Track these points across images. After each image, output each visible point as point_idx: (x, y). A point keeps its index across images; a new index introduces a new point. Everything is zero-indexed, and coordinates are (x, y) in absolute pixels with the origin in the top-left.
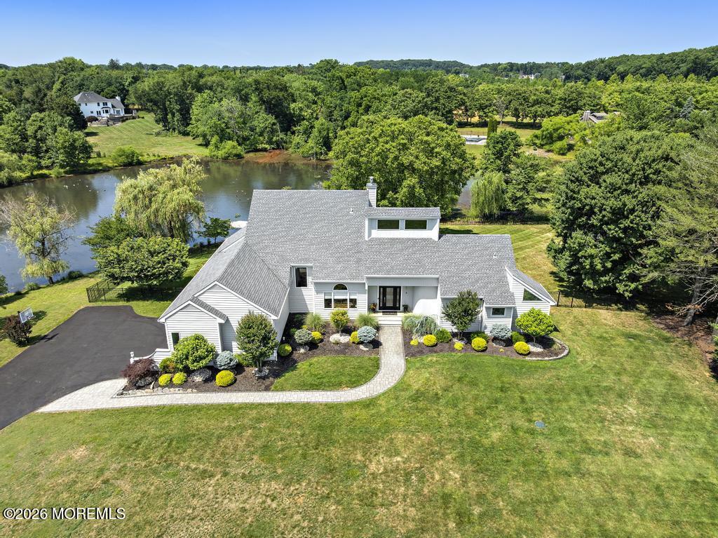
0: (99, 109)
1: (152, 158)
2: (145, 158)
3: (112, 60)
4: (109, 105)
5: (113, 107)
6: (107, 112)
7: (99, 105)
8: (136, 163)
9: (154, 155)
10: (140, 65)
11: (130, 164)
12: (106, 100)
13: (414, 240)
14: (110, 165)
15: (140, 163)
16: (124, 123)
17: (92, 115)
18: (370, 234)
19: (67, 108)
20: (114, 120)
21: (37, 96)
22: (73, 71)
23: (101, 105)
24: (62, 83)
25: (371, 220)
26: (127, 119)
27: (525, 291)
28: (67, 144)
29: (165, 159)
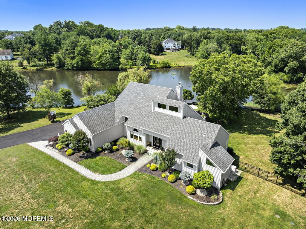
0: (172, 45)
1: (176, 66)
2: (173, 65)
3: (194, 26)
4: (176, 44)
5: (177, 44)
6: (175, 46)
7: (172, 43)
8: (168, 67)
9: (177, 65)
10: (208, 29)
11: (165, 67)
12: (175, 42)
13: (171, 116)
14: (158, 67)
15: (170, 67)
16: (179, 51)
17: (169, 47)
18: (154, 109)
19: (157, 44)
20: (176, 50)
21: (149, 40)
22: (169, 30)
23: (173, 43)
24: (164, 35)
25: (154, 103)
26: (181, 50)
27: (207, 159)
28: (142, 58)
29: (180, 66)
